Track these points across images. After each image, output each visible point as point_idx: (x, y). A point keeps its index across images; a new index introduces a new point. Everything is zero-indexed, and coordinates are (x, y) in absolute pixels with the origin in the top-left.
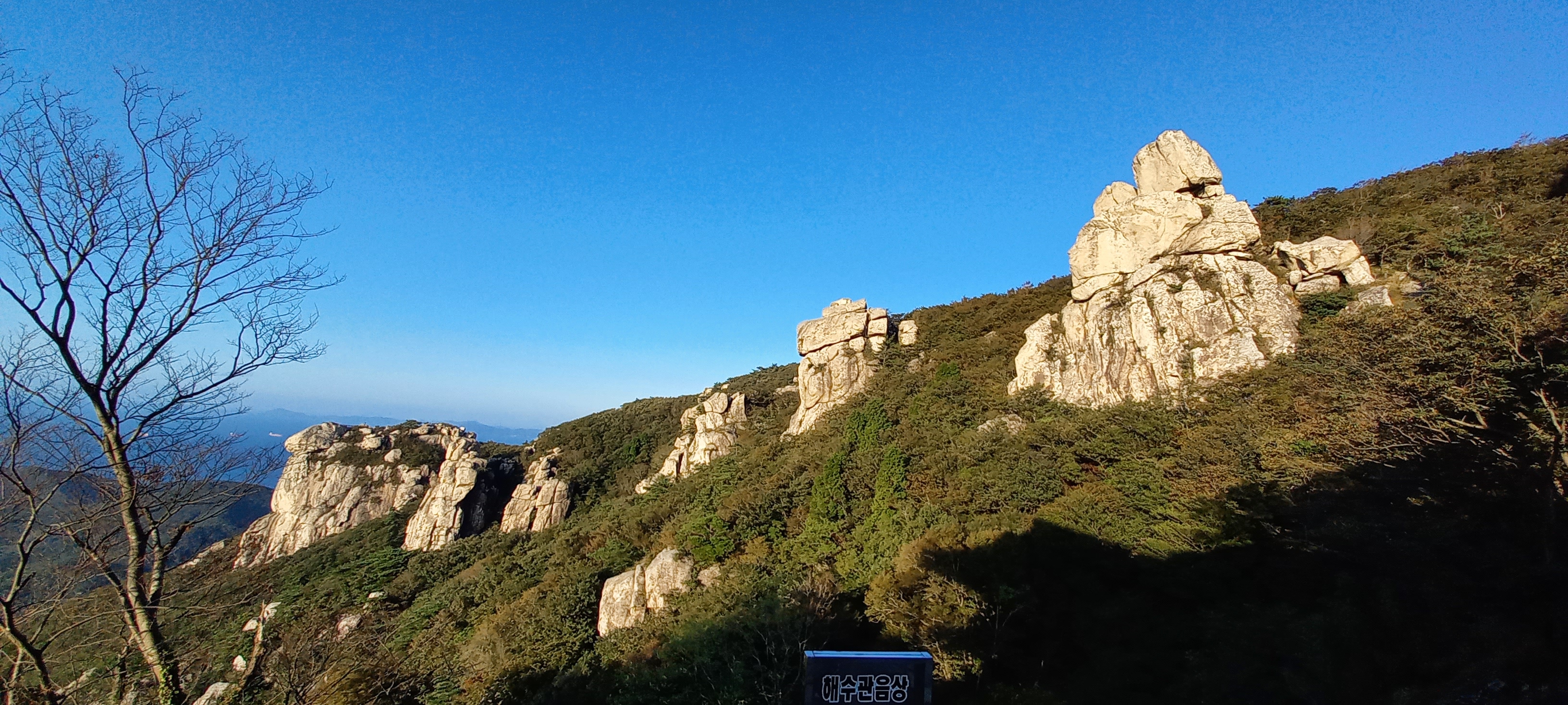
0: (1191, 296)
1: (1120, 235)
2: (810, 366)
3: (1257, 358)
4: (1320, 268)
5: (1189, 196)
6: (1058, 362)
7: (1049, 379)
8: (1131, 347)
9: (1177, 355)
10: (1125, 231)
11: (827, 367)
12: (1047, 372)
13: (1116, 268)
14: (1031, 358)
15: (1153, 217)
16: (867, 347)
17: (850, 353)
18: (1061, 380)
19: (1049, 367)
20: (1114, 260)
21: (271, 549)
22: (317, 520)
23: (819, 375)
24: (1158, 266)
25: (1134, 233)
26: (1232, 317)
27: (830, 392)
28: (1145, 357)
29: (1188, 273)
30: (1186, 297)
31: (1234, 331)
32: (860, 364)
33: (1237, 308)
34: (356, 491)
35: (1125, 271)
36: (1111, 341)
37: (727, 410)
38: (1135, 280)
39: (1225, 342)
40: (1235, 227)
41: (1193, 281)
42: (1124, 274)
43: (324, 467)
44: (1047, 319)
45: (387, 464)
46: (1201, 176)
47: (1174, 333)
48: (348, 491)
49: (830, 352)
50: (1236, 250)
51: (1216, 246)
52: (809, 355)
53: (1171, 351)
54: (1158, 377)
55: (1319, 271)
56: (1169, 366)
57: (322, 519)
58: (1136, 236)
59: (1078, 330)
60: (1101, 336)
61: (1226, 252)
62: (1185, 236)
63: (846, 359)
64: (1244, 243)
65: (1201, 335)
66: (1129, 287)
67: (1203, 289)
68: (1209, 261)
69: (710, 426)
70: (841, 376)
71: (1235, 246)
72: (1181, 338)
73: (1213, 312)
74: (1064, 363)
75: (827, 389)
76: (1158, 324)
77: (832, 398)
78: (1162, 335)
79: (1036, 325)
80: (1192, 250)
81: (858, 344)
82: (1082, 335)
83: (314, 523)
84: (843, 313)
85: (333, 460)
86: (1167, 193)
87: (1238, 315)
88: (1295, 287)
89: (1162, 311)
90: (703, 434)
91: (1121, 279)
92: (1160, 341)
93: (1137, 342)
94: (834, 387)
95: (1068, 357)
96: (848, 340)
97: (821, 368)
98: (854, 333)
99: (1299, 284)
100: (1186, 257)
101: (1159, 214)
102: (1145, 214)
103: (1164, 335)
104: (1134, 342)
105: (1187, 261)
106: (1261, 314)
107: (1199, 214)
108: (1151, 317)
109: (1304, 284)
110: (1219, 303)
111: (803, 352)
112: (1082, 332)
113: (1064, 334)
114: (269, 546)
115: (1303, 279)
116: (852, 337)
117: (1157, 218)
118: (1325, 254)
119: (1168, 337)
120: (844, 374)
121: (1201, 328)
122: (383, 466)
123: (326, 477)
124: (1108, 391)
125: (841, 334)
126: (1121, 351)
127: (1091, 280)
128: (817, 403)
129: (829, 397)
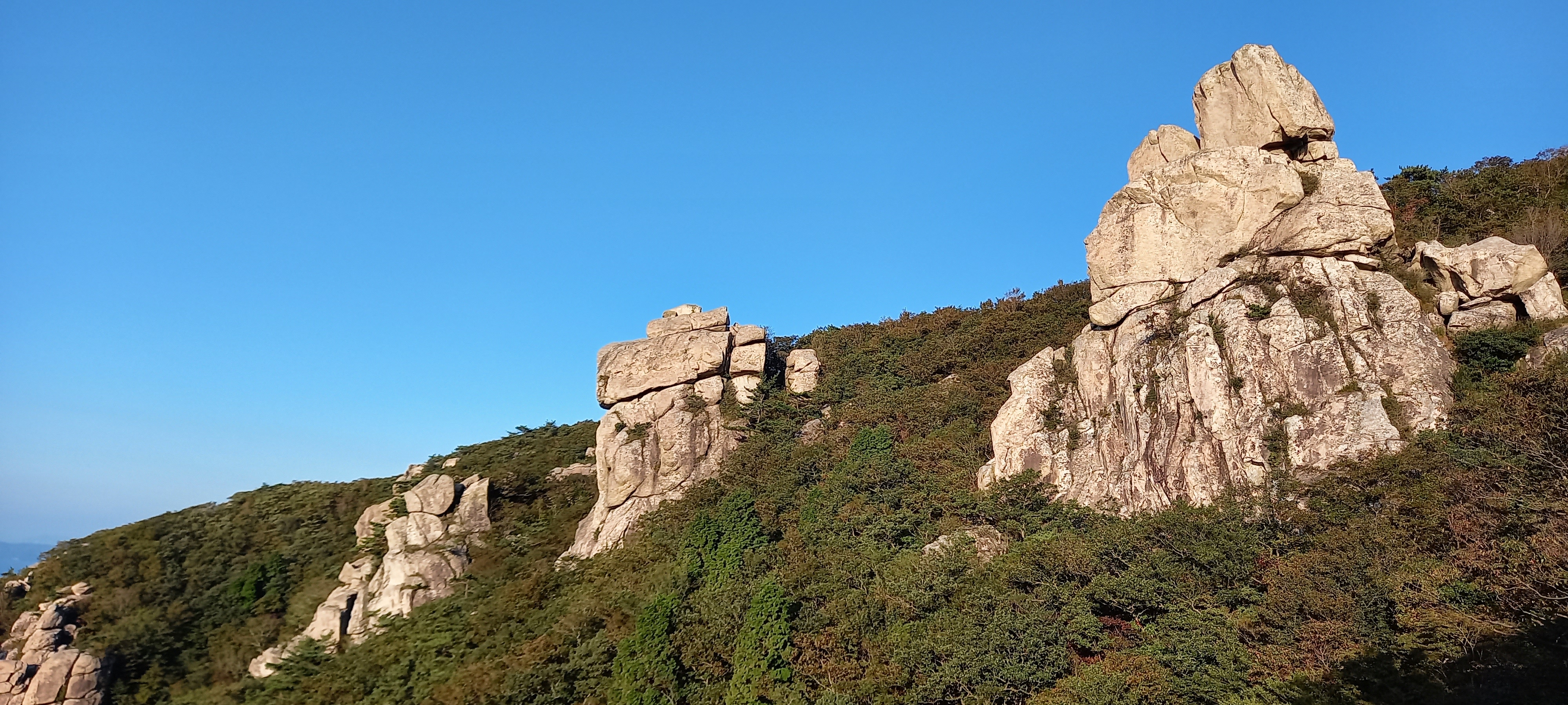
0: (1284, 327)
1: (1170, 216)
2: (620, 427)
3: (1388, 436)
4: (1486, 288)
5: (1281, 157)
6: (1065, 433)
7: (1049, 464)
8: (1186, 411)
9: (1261, 427)
10: (1180, 209)
11: (651, 431)
12: (1045, 451)
13: (1163, 271)
14: (1018, 424)
15: (1224, 188)
16: (727, 397)
17: (695, 405)
18: (1069, 465)
19: (1049, 441)
20: (1161, 259)
23: (636, 444)
24: (1232, 271)
25: (1194, 214)
26: (1350, 365)
27: (655, 478)
28: (1209, 430)
29: (1280, 287)
30: (1277, 327)
31: (1352, 388)
32: (714, 425)
33: (1358, 350)
35: (1177, 277)
36: (1153, 398)
37: (452, 508)
38: (1193, 294)
39: (1338, 407)
40: (1354, 214)
41: (1288, 301)
42: (1176, 284)
44: (1046, 356)
46: (1301, 124)
47: (1258, 388)
49: (657, 403)
50: (1357, 252)
51: (1324, 244)
52: (619, 407)
53: (1252, 419)
54: (1230, 464)
55: (1485, 294)
56: (1248, 446)
58: (1197, 219)
59: (1099, 377)
60: (1137, 390)
61: (1340, 255)
62: (1276, 223)
63: (688, 417)
64: (1369, 241)
65: (1300, 394)
66: (1184, 305)
67: (1304, 315)
68: (1313, 267)
69: (415, 539)
70: (677, 447)
71: (1354, 245)
72: (1269, 397)
73: (1319, 354)
74: (1075, 436)
75: (649, 471)
76: (1230, 372)
77: (659, 488)
78: (1237, 392)
79: (1029, 366)
80: (1286, 247)
81: (711, 388)
82: (1105, 388)
84: (685, 331)
86: (1247, 149)
87: (1359, 363)
88: (1447, 318)
89: (1239, 350)
90: (401, 557)
91: (1170, 292)
92: (1235, 401)
93: (1197, 401)
94: (664, 468)
95: (1082, 425)
96: (692, 382)
97: (639, 432)
98: (704, 368)
99: (1455, 314)
100: (1278, 259)
101: (1235, 184)
102: (1212, 182)
103: (1241, 391)
104: (1192, 401)
105: (1278, 266)
106: (1395, 362)
107: (1297, 188)
108: (1219, 360)
109: (1462, 314)
110: (1329, 339)
111: (608, 401)
112: (1106, 382)
113: (1075, 382)
115: (1461, 306)
116: (701, 377)
117: (1232, 191)
118: (1493, 265)
119: (1248, 396)
120: (682, 445)
121: (1299, 384)
124: (1148, 487)
125: (680, 370)
126: (1169, 418)
127: (1123, 291)
128: (629, 496)
129: (654, 486)
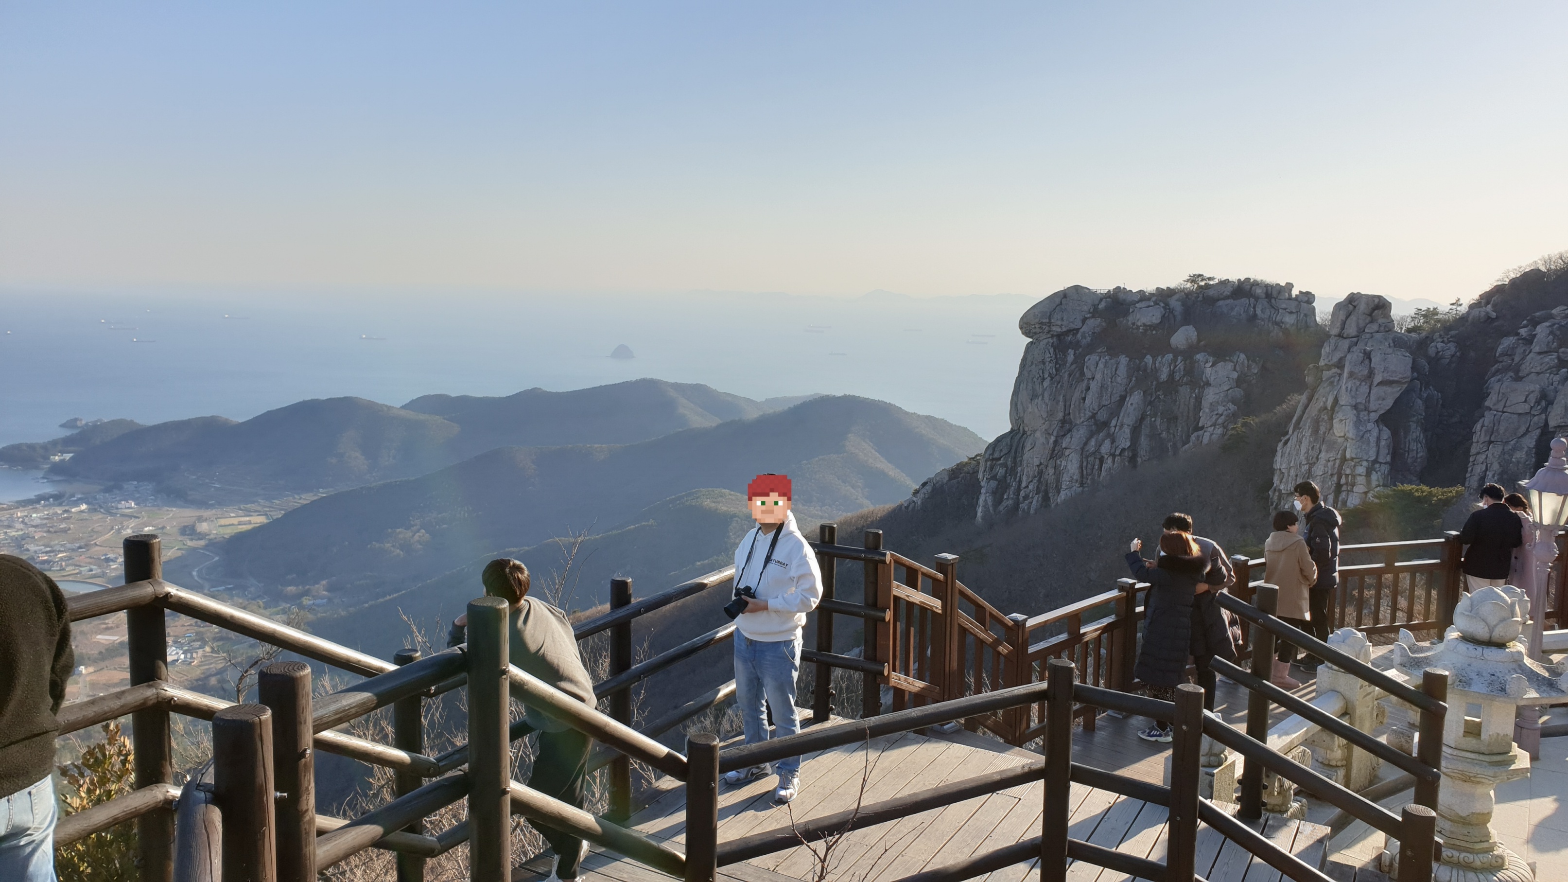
21: (1024, 484)
22: (1086, 444)
34: (1135, 399)
43: (1080, 361)
45: (1176, 352)
48: (1123, 399)
57: (1093, 442)
83: (1082, 449)
85: (1091, 349)
114: (1020, 481)
122: (1170, 356)
123: (1088, 374)
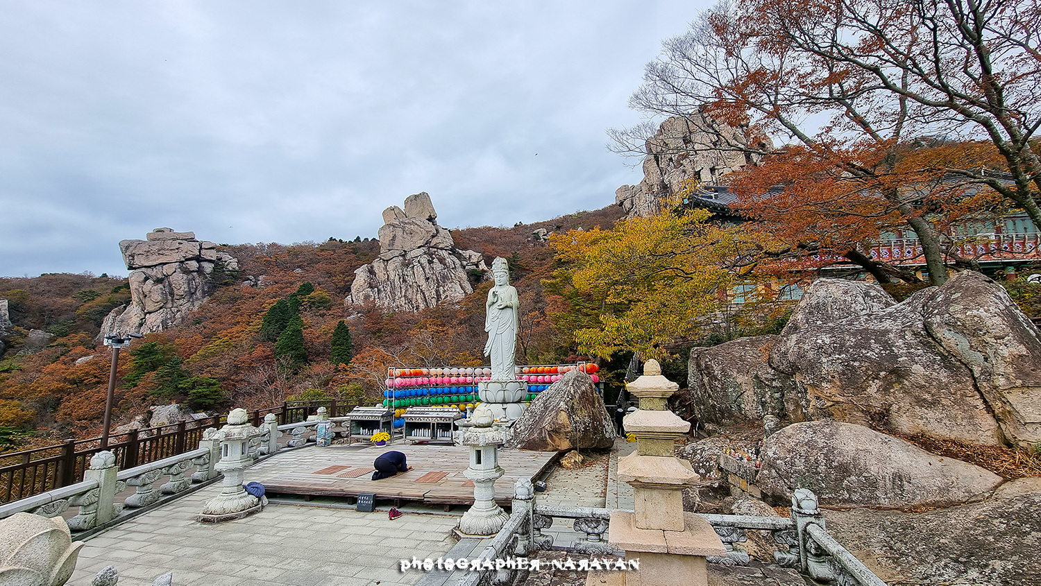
0: (436, 265)
1: (405, 233)
2: (146, 279)
3: (462, 293)
4: (471, 262)
5: (431, 223)
6: (376, 289)
7: (373, 297)
8: (414, 284)
10: (408, 232)
11: (167, 281)
12: (371, 294)
13: (402, 247)
14: (360, 286)
15: (419, 229)
16: (200, 269)
17: (186, 271)
18: (379, 298)
19: (371, 291)
20: (402, 244)
23: (160, 286)
24: (421, 250)
25: (411, 234)
26: (451, 276)
27: (172, 300)
28: (421, 289)
29: (434, 256)
31: (452, 281)
32: (197, 280)
33: (453, 273)
35: (406, 249)
36: (404, 281)
38: (412, 255)
40: (446, 240)
41: (436, 260)
42: (405, 251)
44: (365, 267)
47: (432, 280)
49: (167, 270)
51: (442, 247)
53: (432, 288)
59: (383, 274)
61: (446, 250)
62: (431, 240)
63: (184, 276)
64: (450, 248)
65: (442, 282)
66: (408, 258)
67: (440, 263)
68: (440, 252)
70: (182, 288)
72: (435, 282)
73: (445, 273)
74: (379, 290)
75: (170, 297)
76: (425, 276)
77: (175, 305)
79: (360, 269)
80: (434, 246)
81: (193, 265)
82: (386, 277)
84: (174, 240)
86: (423, 219)
88: (466, 268)
89: (427, 271)
91: (403, 253)
92: (427, 283)
94: (176, 297)
95: (380, 287)
96: (182, 262)
97: (159, 281)
98: (188, 256)
100: (432, 249)
101: (422, 228)
103: (429, 280)
105: (433, 251)
107: (435, 232)
110: (446, 270)
112: (386, 275)
113: (376, 275)
115: (467, 265)
116: (187, 260)
118: (473, 257)
120: (185, 287)
121: (441, 279)
125: (177, 256)
126: (410, 286)
127: (391, 251)
128: (161, 308)
129: (173, 304)
